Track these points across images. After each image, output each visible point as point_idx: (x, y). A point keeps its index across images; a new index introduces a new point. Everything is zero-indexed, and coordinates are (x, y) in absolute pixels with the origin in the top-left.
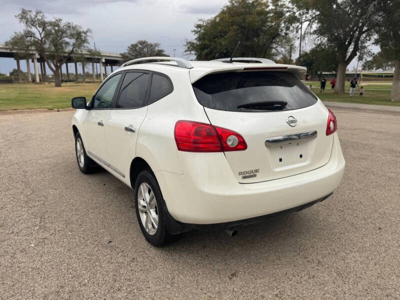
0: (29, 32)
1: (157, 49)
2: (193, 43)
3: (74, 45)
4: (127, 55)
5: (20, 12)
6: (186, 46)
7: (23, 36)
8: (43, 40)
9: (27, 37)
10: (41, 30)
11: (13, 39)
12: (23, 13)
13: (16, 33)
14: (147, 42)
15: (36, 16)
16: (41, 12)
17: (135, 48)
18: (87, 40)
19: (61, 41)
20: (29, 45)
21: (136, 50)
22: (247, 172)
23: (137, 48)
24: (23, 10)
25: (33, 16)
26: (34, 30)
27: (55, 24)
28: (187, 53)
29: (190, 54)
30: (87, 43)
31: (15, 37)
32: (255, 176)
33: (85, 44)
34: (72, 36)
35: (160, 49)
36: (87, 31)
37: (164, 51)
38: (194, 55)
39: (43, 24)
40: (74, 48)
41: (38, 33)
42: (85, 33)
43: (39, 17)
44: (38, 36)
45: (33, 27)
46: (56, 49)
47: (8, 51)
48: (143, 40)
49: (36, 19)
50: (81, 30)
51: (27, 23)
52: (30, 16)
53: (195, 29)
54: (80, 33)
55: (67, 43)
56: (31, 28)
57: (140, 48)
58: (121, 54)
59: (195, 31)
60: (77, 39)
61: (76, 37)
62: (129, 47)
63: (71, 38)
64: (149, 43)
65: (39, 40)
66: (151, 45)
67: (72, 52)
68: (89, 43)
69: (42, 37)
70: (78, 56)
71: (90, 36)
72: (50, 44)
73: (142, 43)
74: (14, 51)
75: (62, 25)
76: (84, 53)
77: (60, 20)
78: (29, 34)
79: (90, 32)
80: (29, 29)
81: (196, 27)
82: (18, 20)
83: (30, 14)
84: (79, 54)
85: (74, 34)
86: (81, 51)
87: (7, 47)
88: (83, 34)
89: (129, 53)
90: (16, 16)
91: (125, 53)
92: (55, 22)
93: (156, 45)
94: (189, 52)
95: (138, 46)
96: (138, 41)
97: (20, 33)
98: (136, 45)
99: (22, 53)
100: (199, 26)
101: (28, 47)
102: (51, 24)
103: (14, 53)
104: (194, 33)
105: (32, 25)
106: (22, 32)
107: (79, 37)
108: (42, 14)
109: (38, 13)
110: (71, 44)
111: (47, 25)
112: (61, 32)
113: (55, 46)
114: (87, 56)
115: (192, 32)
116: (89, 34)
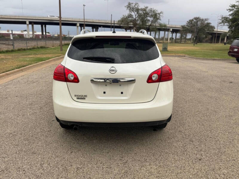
0: (131, 14)
1: (206, 22)
2: (227, 18)
3: (152, 21)
4: (186, 26)
5: (127, 4)
6: (221, 20)
7: (127, 17)
8: (137, 19)
9: (129, 17)
10: (136, 13)
11: (122, 19)
12: (129, 4)
13: (123, 15)
14: (200, 18)
15: (135, 6)
16: (137, 4)
17: (192, 22)
18: (160, 18)
19: (145, 19)
20: (129, 22)
21: (192, 23)
22: (79, 96)
23: (193, 22)
24: (129, 3)
25: (133, 6)
26: (133, 14)
27: (144, 10)
28: (221, 24)
29: (224, 25)
30: (159, 20)
31: (123, 18)
32: (84, 99)
33: (159, 21)
34: (152, 16)
35: (208, 22)
36: (160, 13)
37: (211, 24)
38: (226, 26)
39: (137, 10)
40: (152, 23)
41: (134, 15)
42: (159, 14)
43: (136, 7)
44: (134, 17)
45: (132, 12)
46: (142, 24)
47: (119, 25)
48: (198, 17)
49: (135, 8)
50: (157, 12)
51: (130, 10)
52: (132, 6)
53: (231, 8)
54: (156, 14)
55: (149, 20)
56: (131, 12)
57: (194, 22)
58: (182, 26)
59: (230, 9)
60: (154, 18)
61: (153, 17)
62: (188, 22)
63: (151, 17)
64: (201, 19)
65: (134, 19)
66: (203, 20)
67: (151, 25)
68: (161, 20)
69: (136, 17)
70: (153, 27)
71: (162, 16)
72: (140, 21)
73: (197, 19)
74: (121, 25)
75: (148, 10)
76: (157, 25)
77: (147, 7)
78: (130, 16)
79: (162, 13)
80: (131, 13)
81: (231, 7)
82: (126, 8)
83: (132, 5)
84: (154, 26)
85: (153, 15)
86: (155, 25)
87: (119, 23)
88: (158, 15)
89: (187, 25)
90: (125, 6)
91: (184, 26)
92: (144, 9)
93: (206, 20)
94: (223, 24)
95: (193, 21)
96: (194, 18)
97: (126, 15)
98: (193, 20)
99: (125, 26)
100: (234, 6)
101: (128, 23)
102: (142, 10)
103: (121, 26)
104: (229, 11)
105: (132, 11)
106: (127, 15)
107: (156, 16)
108: (138, 5)
109: (136, 4)
110: (151, 21)
111: (139, 10)
112: (146, 14)
113: (142, 22)
114: (158, 27)
115: (227, 10)
116: (161, 14)
